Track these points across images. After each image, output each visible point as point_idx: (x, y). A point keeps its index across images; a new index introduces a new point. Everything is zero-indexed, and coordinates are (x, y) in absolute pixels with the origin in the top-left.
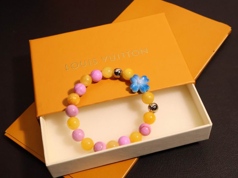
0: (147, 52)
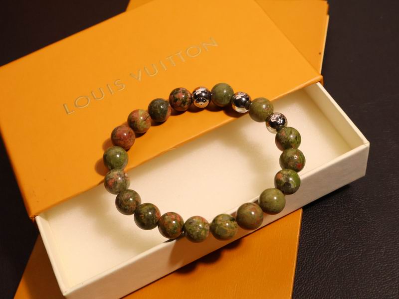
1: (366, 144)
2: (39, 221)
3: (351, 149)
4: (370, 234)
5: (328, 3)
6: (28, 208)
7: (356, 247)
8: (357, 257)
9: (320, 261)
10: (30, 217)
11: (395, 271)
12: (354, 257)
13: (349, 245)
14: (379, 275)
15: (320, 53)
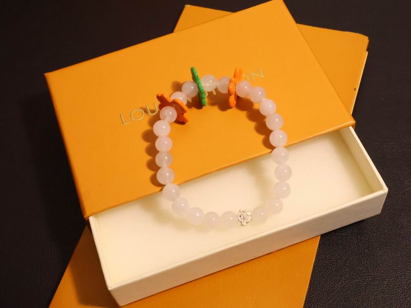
0: (263, 76)
1: (385, 190)
2: (92, 220)
3: (372, 192)
4: (376, 267)
5: (369, 39)
6: (84, 208)
7: (362, 276)
8: (363, 285)
9: (330, 284)
10: (85, 217)
11: (393, 302)
12: (360, 285)
13: (357, 273)
14: (379, 304)
15: (355, 89)
